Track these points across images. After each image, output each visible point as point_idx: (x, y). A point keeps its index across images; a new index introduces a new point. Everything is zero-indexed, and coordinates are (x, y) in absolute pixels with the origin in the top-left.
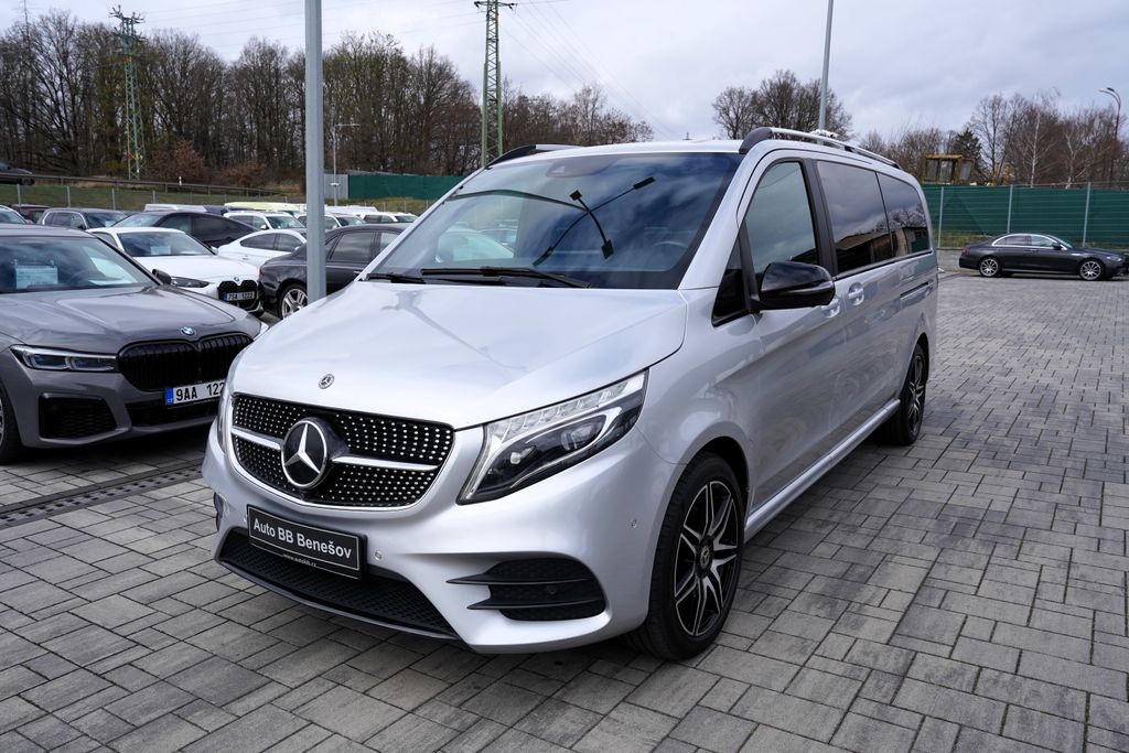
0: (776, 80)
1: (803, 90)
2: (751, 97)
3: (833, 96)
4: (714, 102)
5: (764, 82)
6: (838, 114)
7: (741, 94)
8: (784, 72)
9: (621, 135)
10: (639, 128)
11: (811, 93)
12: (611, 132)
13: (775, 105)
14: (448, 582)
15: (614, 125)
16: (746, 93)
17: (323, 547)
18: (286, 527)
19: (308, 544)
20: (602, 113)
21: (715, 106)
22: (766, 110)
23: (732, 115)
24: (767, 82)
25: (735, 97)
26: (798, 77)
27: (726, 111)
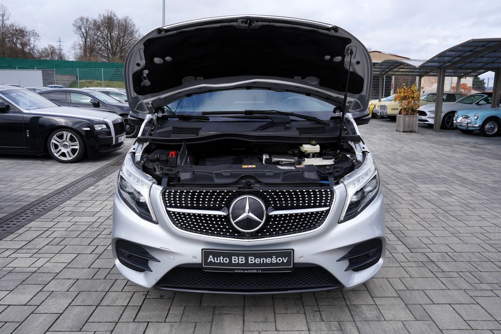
0: (106, 15)
1: (119, 21)
2: (93, 22)
3: (134, 25)
4: (73, 23)
5: (100, 15)
6: (138, 34)
7: (87, 20)
8: (110, 11)
9: (21, 36)
10: (31, 33)
11: (123, 22)
12: (15, 34)
13: (106, 26)
14: (337, 261)
15: (17, 31)
16: (90, 20)
17: (268, 260)
18: (238, 255)
19: (257, 261)
20: (8, 23)
21: (74, 25)
22: (102, 29)
23: (83, 30)
24: (102, 15)
25: (85, 21)
26: (117, 14)
27: (80, 28)
